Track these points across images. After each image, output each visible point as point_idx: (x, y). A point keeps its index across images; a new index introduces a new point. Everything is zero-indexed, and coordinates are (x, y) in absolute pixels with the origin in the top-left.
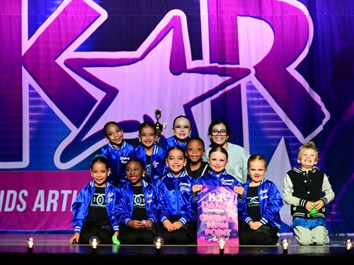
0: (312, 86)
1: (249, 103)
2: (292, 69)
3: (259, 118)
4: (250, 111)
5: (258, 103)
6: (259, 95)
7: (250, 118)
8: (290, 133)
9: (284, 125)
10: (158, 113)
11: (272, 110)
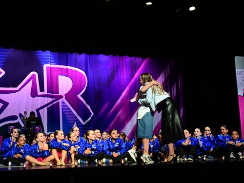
0: (87, 102)
1: (62, 109)
2: (79, 96)
3: (66, 115)
4: (62, 112)
5: (66, 109)
6: (66, 106)
7: (63, 114)
8: (78, 120)
9: (76, 117)
10: (25, 112)
11: (71, 112)
